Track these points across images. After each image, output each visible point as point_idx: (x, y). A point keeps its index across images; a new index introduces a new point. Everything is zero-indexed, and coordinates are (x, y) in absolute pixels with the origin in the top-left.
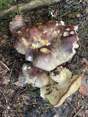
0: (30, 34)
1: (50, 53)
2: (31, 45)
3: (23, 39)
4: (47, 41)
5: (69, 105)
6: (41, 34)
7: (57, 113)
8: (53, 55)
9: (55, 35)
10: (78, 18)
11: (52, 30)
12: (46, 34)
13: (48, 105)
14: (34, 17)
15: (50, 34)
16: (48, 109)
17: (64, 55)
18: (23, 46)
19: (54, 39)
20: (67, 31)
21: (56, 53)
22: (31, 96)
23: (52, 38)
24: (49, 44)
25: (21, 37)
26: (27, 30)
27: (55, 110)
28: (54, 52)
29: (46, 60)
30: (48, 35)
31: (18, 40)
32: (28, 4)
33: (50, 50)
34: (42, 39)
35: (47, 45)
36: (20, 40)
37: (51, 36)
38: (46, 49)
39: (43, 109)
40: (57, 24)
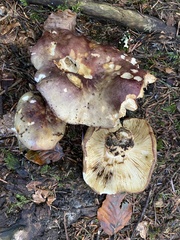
0: (68, 44)
1: (80, 89)
2: (58, 60)
3: (53, 43)
4: (90, 71)
5: (63, 228)
6: (86, 55)
7: (30, 229)
8: (85, 96)
9: (109, 69)
10: (167, 75)
11: (108, 58)
12: (95, 58)
13: (22, 198)
14: (95, 31)
15: (102, 62)
16: (18, 208)
17: (103, 108)
18: (45, 54)
19: (103, 73)
20: (131, 72)
21: (92, 96)
22: (4, 162)
23: (102, 71)
24: (91, 77)
25: (53, 40)
26: (69, 37)
27: (29, 221)
28: (89, 93)
29: (65, 90)
30: (97, 62)
31: (44, 41)
32: (96, 5)
33: (85, 85)
34: (82, 62)
35: (86, 77)
36: (47, 43)
37: (102, 66)
38: (80, 81)
39: (9, 202)
40: (123, 57)
